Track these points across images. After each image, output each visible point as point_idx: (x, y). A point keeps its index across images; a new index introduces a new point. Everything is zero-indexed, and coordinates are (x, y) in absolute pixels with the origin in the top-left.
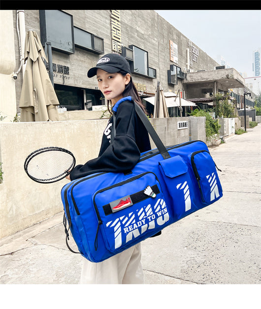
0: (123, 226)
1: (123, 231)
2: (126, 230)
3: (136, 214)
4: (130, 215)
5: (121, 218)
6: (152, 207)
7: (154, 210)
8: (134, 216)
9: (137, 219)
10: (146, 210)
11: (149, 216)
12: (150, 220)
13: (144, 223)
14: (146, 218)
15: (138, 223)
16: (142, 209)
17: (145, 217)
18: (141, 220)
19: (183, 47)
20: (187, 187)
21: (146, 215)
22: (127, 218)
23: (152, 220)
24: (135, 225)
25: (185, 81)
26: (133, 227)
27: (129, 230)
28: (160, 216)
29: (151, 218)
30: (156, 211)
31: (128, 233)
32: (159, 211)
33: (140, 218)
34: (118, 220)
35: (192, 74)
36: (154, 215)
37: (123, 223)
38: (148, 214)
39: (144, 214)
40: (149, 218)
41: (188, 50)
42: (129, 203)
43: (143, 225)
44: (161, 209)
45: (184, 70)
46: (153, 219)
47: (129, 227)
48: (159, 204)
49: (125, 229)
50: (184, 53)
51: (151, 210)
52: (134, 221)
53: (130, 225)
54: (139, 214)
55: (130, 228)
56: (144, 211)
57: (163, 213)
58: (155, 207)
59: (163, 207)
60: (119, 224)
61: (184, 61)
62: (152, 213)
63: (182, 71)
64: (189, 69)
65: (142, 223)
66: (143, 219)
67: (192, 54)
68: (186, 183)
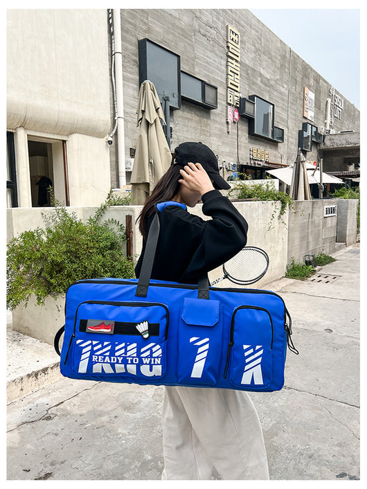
0: (93, 352)
1: (91, 358)
2: (95, 358)
3: (114, 346)
4: (106, 343)
5: (94, 343)
6: (139, 348)
7: (139, 353)
8: (109, 348)
9: (112, 352)
10: (129, 348)
11: (129, 357)
12: (129, 362)
13: (120, 362)
14: (125, 358)
15: (112, 358)
16: (123, 345)
17: (123, 355)
18: (116, 357)
19: (322, 97)
20: (207, 347)
21: (126, 353)
22: (100, 346)
23: (132, 363)
24: (107, 358)
25: (322, 146)
26: (104, 359)
27: (98, 359)
28: (146, 364)
29: (132, 361)
30: (142, 356)
31: (96, 363)
32: (147, 357)
33: (117, 354)
34: (90, 342)
35: (333, 137)
36: (137, 359)
37: (95, 349)
38: (129, 354)
39: (123, 351)
40: (129, 359)
41: (329, 100)
42: (110, 330)
43: (118, 362)
44: (151, 356)
45: (322, 130)
46: (134, 362)
47: (100, 357)
48: (150, 349)
49: (94, 356)
50: (323, 106)
51: (135, 350)
52: (108, 354)
53: (101, 355)
54: (117, 348)
55: (100, 359)
56: (125, 347)
57: (153, 363)
58: (142, 350)
59: (154, 355)
60: (90, 348)
61: (321, 117)
62: (135, 355)
63: (319, 131)
64: (328, 128)
65: (118, 360)
66: (120, 356)
67: (335, 106)
68: (207, 340)
